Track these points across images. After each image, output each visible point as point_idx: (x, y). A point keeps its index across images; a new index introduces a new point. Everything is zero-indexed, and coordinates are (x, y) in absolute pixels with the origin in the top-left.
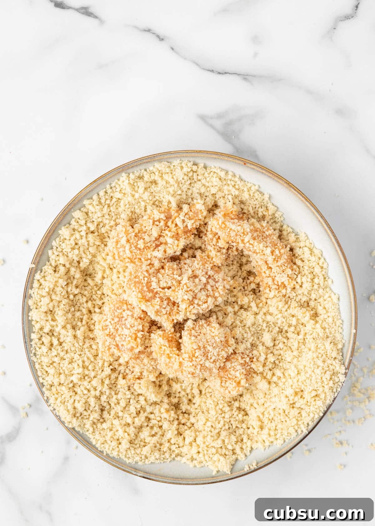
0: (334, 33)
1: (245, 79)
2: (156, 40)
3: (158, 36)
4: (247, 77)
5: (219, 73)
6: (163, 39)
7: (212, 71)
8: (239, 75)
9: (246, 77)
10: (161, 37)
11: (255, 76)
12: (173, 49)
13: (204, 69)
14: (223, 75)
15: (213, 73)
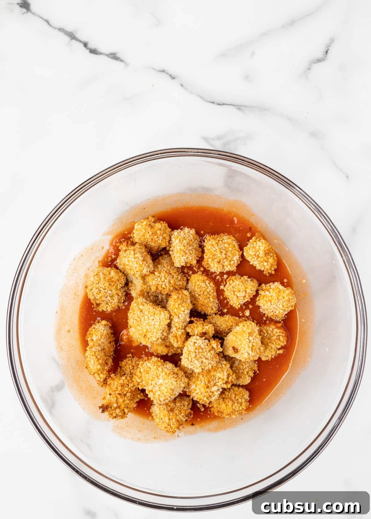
0: (309, 72)
1: (239, 109)
2: (169, 78)
3: (171, 76)
4: (241, 107)
5: (219, 104)
6: (174, 78)
7: (213, 103)
8: (234, 105)
9: (239, 107)
10: (173, 76)
11: (246, 107)
12: (182, 85)
13: (206, 101)
14: (222, 106)
15: (214, 104)
